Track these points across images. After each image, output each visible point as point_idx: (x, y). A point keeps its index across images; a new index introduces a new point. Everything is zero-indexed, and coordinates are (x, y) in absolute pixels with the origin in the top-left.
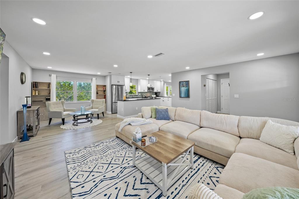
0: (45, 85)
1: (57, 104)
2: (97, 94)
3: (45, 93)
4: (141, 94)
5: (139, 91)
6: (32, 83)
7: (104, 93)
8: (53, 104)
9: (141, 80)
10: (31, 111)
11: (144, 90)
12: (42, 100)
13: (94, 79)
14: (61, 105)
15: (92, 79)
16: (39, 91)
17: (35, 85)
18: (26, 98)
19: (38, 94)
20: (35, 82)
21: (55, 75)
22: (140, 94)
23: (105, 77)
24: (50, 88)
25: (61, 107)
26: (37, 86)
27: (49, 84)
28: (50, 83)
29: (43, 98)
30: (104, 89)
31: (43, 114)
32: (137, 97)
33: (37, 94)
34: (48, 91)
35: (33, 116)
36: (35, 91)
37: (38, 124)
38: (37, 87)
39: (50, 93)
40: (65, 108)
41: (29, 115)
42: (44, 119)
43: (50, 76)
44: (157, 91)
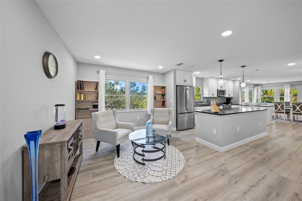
0: (92, 86)
1: (107, 116)
2: (155, 99)
3: (91, 98)
4: (207, 101)
5: (205, 96)
6: (76, 82)
7: (163, 99)
8: (102, 117)
9: (209, 79)
10: (57, 145)
11: (213, 95)
12: (88, 107)
13: (151, 77)
14: (112, 116)
15: (148, 78)
16: (85, 94)
17: (80, 85)
18: (55, 107)
19: (84, 99)
20: (80, 81)
21: (104, 71)
22: (205, 100)
23: (163, 75)
24: (97, 90)
25: (112, 121)
26: (82, 87)
27: (97, 84)
28: (98, 82)
29: (90, 104)
30: (163, 93)
31: (90, 129)
32: (202, 104)
33: (82, 99)
34: (95, 95)
35: (59, 157)
36: (80, 94)
37: (80, 152)
38: (82, 89)
39: (97, 98)
40: (118, 122)
41: (53, 155)
42: (90, 136)
43: (98, 72)
44: (229, 95)
